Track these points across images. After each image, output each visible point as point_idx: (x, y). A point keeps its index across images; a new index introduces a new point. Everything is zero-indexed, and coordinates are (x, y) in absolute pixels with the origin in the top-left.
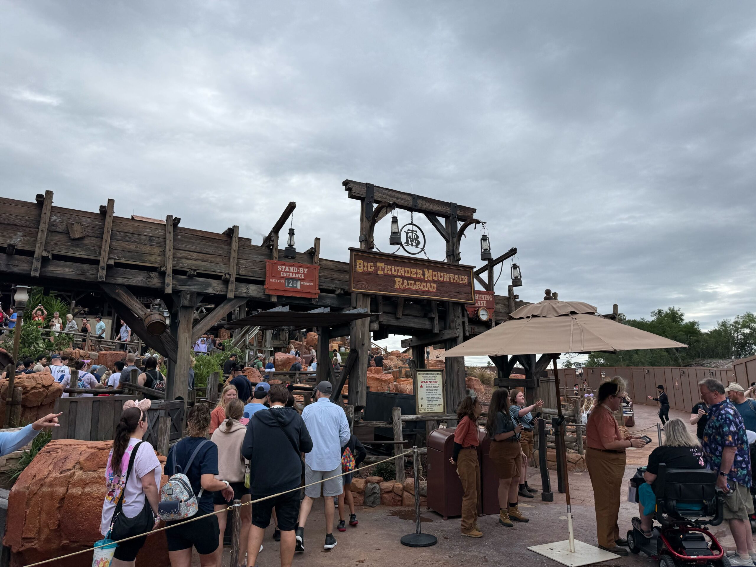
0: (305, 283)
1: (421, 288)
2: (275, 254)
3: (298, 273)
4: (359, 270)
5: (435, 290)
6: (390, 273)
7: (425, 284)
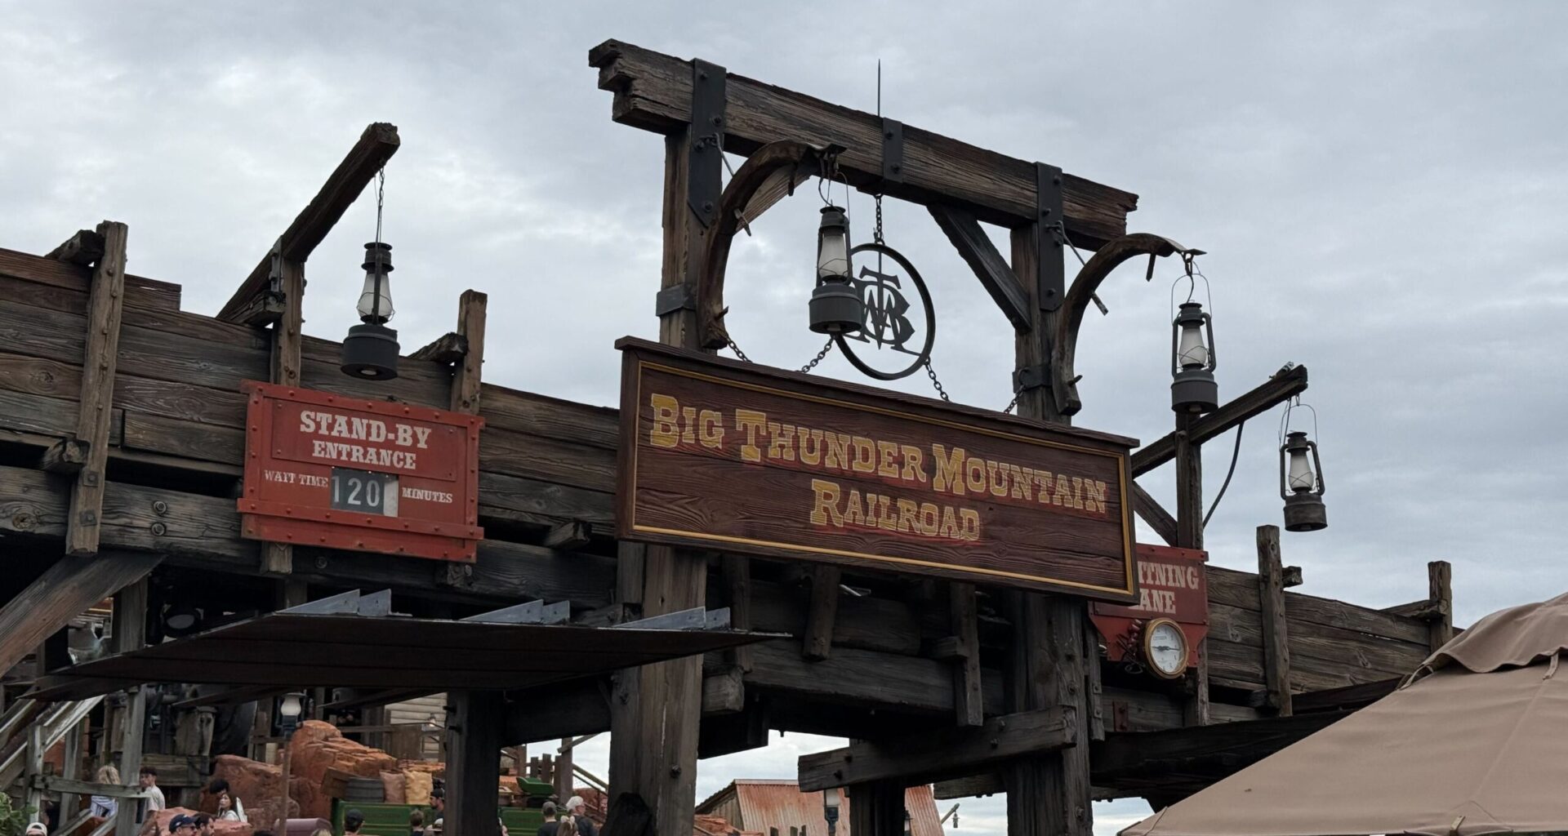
0: (421, 494)
1: (920, 526)
2: (289, 358)
3: (390, 445)
4: (661, 439)
5: (973, 538)
6: (789, 456)
7: (934, 510)
